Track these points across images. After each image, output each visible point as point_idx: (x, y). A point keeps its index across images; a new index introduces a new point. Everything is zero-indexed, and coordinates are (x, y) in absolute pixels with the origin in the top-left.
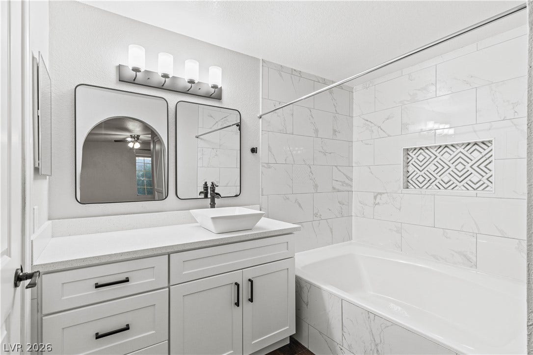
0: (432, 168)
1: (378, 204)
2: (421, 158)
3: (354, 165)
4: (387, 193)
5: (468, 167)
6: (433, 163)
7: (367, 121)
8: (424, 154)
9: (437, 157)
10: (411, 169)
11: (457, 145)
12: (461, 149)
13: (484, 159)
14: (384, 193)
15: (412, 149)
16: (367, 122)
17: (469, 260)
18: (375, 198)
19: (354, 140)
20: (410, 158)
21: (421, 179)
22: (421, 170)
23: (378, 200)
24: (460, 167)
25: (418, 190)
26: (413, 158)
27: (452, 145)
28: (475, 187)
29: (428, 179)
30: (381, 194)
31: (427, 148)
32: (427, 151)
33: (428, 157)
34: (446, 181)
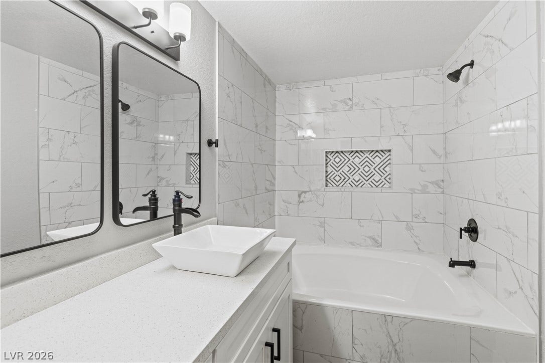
0: (346, 169)
1: (303, 201)
2: (337, 160)
3: (277, 164)
4: (311, 191)
5: (372, 170)
6: (347, 164)
7: (291, 121)
8: (340, 156)
9: (350, 160)
10: (330, 169)
11: (365, 151)
12: (367, 155)
13: (383, 163)
14: (308, 192)
15: (330, 152)
16: (290, 123)
17: (376, 241)
18: (299, 196)
19: (277, 138)
20: (329, 160)
21: (337, 178)
22: (337, 170)
23: (302, 198)
24: (367, 169)
25: (335, 189)
26: (331, 160)
27: (361, 151)
28: (376, 185)
29: (343, 178)
30: (305, 192)
31: (342, 152)
32: (342, 154)
33: (343, 160)
34: (357, 180)
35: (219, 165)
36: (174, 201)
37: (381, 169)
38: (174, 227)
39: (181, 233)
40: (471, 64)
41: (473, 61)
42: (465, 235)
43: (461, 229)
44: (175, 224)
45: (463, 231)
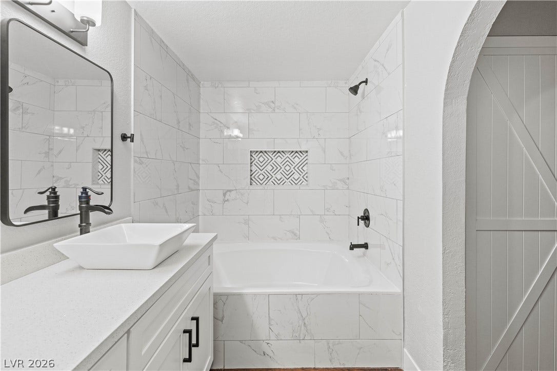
0: (269, 168)
1: (228, 200)
2: (261, 159)
3: (201, 162)
4: (236, 190)
5: (292, 169)
6: (270, 164)
7: (216, 120)
8: (263, 156)
9: (272, 159)
10: (254, 168)
11: (286, 151)
12: (288, 155)
13: (301, 163)
14: (233, 190)
15: (254, 151)
17: (295, 235)
18: (224, 195)
19: (202, 136)
20: (253, 159)
21: (261, 177)
22: (261, 169)
23: (227, 197)
24: (288, 168)
25: (261, 187)
26: (255, 159)
27: (283, 152)
28: (296, 182)
29: (266, 177)
30: (230, 191)
31: (265, 152)
32: (265, 154)
33: (267, 159)
34: (279, 179)
35: (135, 161)
36: (80, 198)
37: (300, 168)
38: (80, 226)
39: (89, 232)
40: (366, 82)
41: (367, 79)
42: (362, 222)
43: (358, 218)
44: (81, 222)
45: (360, 220)
